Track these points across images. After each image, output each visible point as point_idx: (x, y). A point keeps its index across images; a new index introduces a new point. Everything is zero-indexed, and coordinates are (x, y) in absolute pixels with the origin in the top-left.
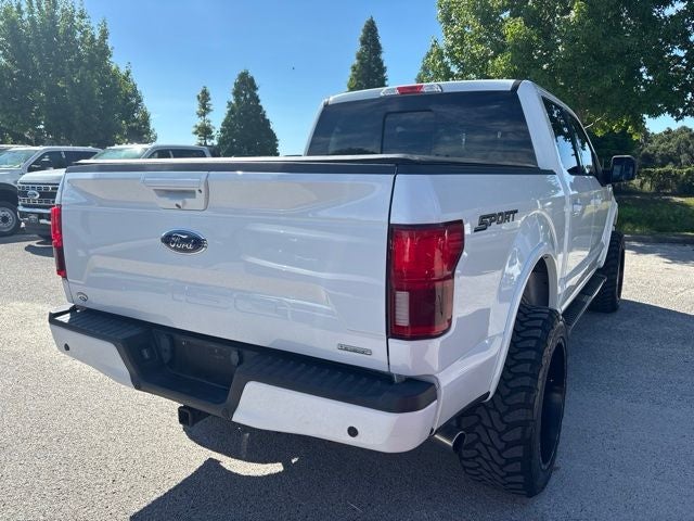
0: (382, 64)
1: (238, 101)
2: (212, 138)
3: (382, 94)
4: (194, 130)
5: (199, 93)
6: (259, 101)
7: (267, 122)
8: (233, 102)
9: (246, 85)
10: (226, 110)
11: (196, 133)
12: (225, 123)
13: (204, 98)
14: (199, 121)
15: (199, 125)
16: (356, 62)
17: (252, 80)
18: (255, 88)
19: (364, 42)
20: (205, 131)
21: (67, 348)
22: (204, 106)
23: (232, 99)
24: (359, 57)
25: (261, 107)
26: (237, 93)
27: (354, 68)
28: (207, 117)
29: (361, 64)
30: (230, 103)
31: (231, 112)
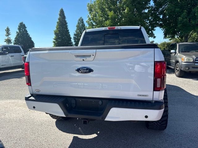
0: (66, 22)
1: (20, 31)
2: (11, 43)
3: (103, 29)
4: (5, 40)
5: (6, 29)
6: (27, 32)
7: (30, 38)
8: (18, 32)
9: (22, 27)
10: (16, 34)
11: (5, 41)
12: (16, 38)
13: (8, 30)
14: (6, 38)
15: (6, 39)
16: (58, 21)
17: (24, 25)
18: (26, 28)
19: (60, 15)
20: (9, 41)
21: (34, 107)
22: (8, 33)
23: (18, 31)
24: (59, 19)
25: (28, 33)
26: (19, 29)
27: (58, 23)
28: (9, 36)
29: (60, 21)
30: (17, 32)
31: (18, 35)
